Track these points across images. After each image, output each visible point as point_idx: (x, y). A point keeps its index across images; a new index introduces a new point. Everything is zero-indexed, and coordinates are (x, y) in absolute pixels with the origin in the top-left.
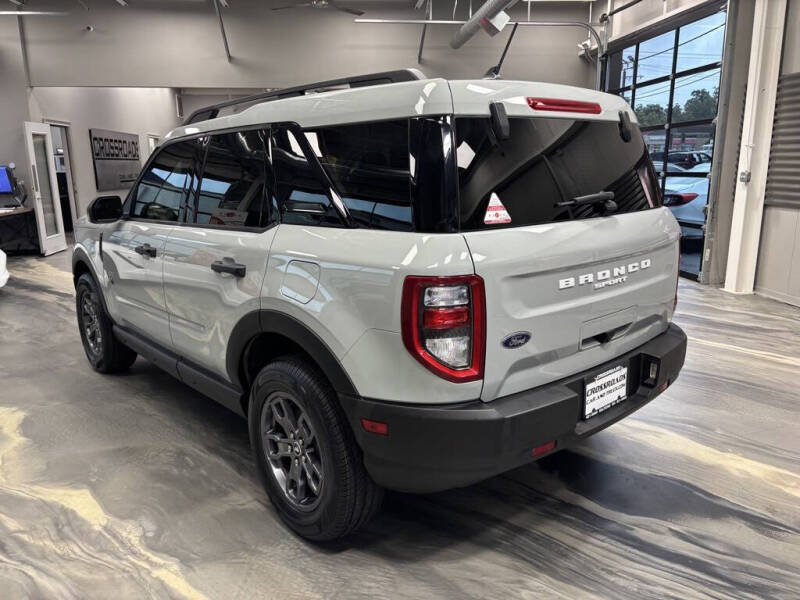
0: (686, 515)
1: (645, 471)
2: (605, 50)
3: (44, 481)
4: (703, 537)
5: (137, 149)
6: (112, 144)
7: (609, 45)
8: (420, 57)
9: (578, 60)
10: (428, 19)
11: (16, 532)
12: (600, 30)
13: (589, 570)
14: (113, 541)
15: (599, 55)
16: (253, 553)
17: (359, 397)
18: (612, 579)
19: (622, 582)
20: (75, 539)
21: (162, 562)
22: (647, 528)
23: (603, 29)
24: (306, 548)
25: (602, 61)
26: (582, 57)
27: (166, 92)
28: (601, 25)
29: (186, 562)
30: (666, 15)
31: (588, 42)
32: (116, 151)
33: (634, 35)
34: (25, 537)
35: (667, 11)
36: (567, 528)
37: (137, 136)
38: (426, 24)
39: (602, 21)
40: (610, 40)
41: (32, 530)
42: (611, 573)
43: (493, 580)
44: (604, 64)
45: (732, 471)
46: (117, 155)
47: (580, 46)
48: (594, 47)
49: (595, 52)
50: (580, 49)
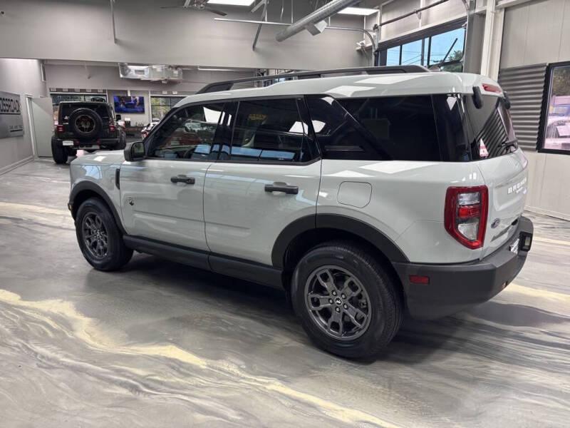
0: (543, 323)
1: (504, 303)
2: (376, 47)
3: (136, 343)
4: (559, 333)
5: (19, 106)
6: (4, 102)
7: (380, 44)
8: (254, 47)
9: (356, 53)
10: (264, 20)
11: (147, 376)
12: (373, 34)
13: (515, 356)
14: (220, 372)
15: (373, 51)
16: (320, 370)
17: (409, 262)
18: (532, 359)
19: (538, 360)
20: (194, 375)
21: (267, 381)
22: (530, 332)
23: (375, 34)
24: (350, 363)
25: (375, 55)
26: (358, 51)
27: (35, 61)
28: (374, 32)
29: (281, 379)
30: (421, 28)
31: (364, 42)
32: (7, 108)
33: (398, 39)
34: (157, 378)
35: (422, 26)
36: (487, 336)
37: (19, 96)
38: (261, 24)
39: (374, 29)
40: (380, 41)
41: (159, 373)
42: (528, 356)
43: (470, 367)
44: (376, 56)
45: (550, 299)
46: (8, 111)
47: (359, 44)
48: (368, 45)
49: (370, 48)
50: (358, 46)
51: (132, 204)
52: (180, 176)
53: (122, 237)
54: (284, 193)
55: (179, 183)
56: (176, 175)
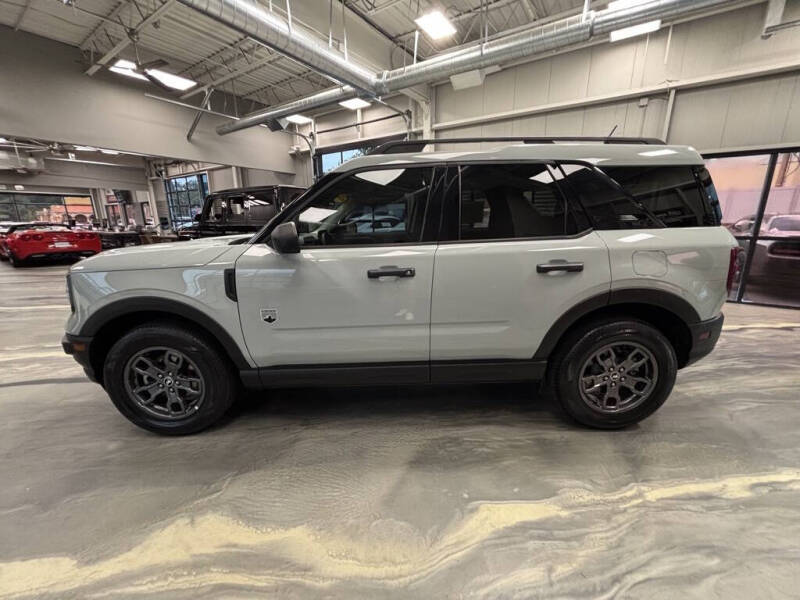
2: (314, 152)
7: (316, 150)
8: (189, 137)
10: (206, 109)
15: (312, 155)
17: (701, 322)
23: (311, 140)
25: (313, 159)
26: (291, 155)
31: (299, 146)
35: (361, 137)
38: (202, 112)
39: (310, 136)
40: (317, 147)
47: (294, 148)
48: (302, 150)
49: (308, 153)
50: (291, 149)
51: (270, 320)
52: (382, 268)
53: (238, 373)
54: (564, 272)
55: (382, 279)
56: (376, 267)
